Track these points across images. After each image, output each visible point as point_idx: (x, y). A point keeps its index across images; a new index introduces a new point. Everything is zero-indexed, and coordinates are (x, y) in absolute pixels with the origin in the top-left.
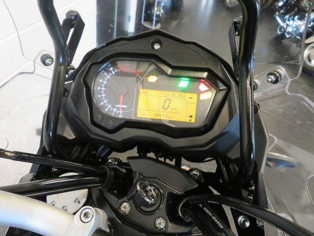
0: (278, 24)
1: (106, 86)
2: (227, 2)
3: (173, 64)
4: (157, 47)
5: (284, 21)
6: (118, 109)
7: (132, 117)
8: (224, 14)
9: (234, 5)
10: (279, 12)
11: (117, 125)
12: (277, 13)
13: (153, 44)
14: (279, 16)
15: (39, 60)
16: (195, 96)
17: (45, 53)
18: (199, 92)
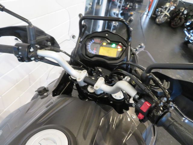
0: (186, 35)
1: (91, 45)
2: (157, 21)
3: (111, 40)
4: (107, 35)
5: (189, 34)
6: (94, 52)
7: (98, 54)
8: (154, 27)
9: (160, 23)
10: (187, 28)
11: (93, 56)
12: (186, 29)
13: (106, 34)
14: (186, 31)
15: (72, 37)
16: (116, 49)
17: (73, 35)
18: (117, 48)
